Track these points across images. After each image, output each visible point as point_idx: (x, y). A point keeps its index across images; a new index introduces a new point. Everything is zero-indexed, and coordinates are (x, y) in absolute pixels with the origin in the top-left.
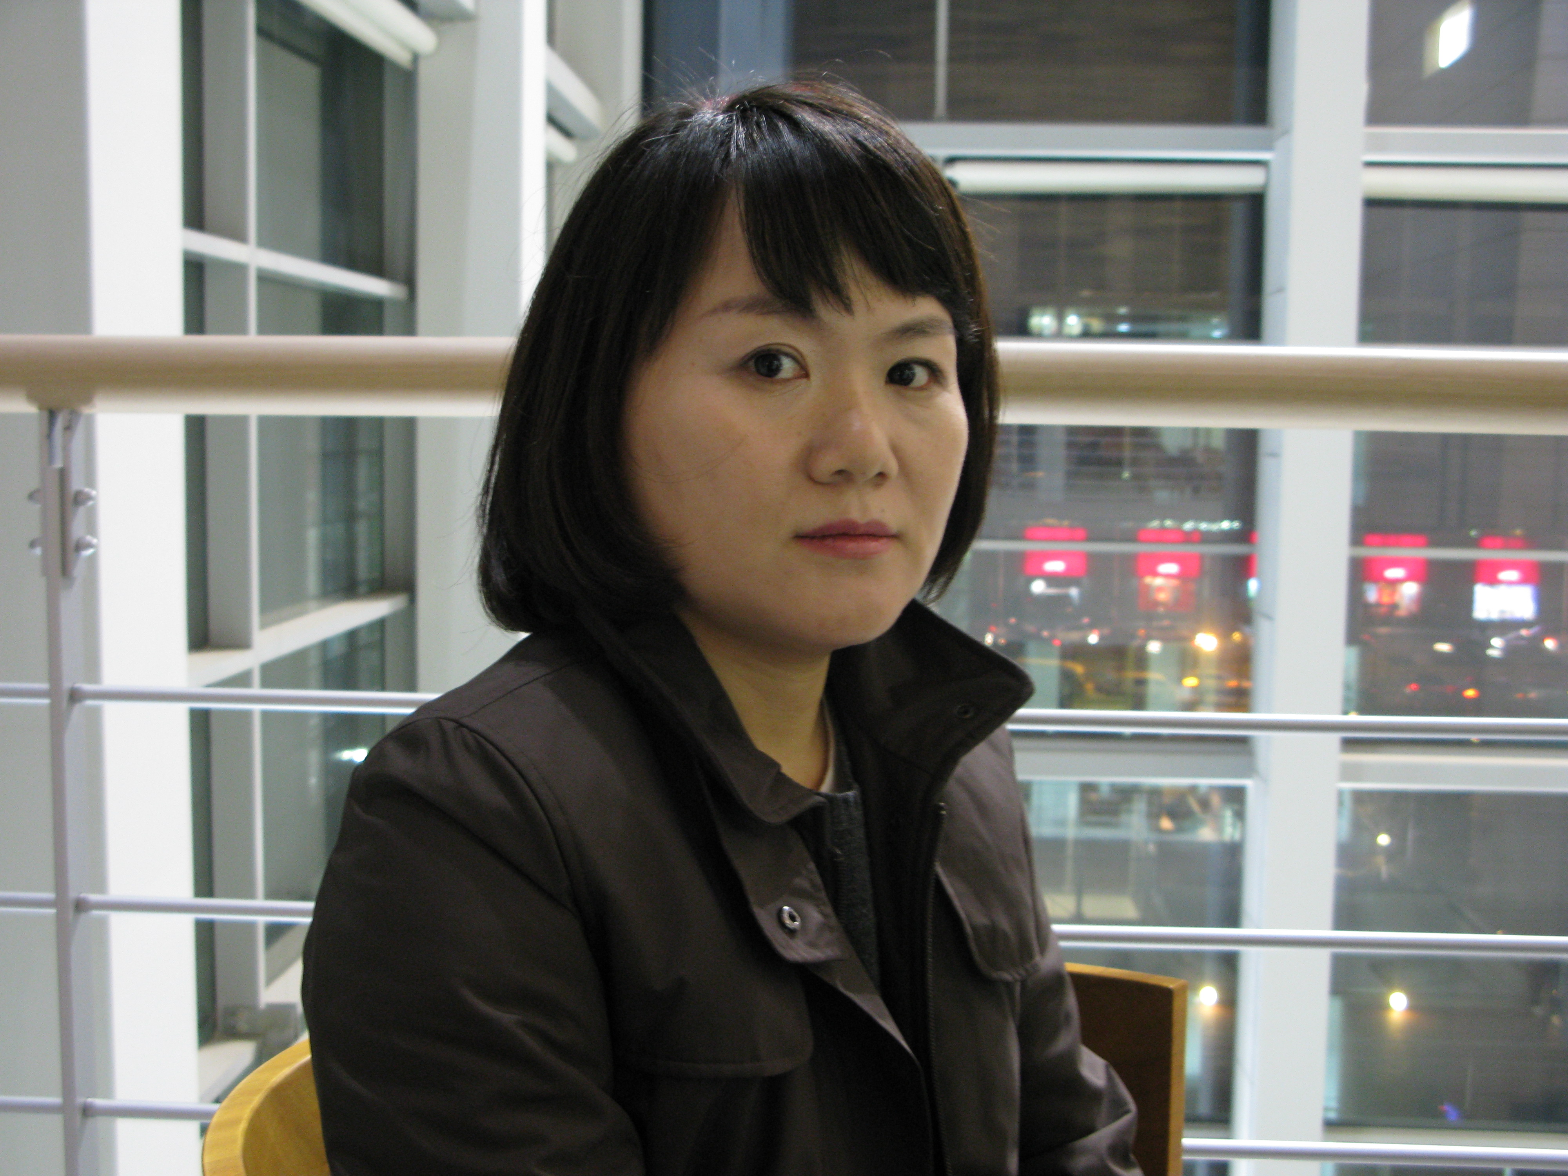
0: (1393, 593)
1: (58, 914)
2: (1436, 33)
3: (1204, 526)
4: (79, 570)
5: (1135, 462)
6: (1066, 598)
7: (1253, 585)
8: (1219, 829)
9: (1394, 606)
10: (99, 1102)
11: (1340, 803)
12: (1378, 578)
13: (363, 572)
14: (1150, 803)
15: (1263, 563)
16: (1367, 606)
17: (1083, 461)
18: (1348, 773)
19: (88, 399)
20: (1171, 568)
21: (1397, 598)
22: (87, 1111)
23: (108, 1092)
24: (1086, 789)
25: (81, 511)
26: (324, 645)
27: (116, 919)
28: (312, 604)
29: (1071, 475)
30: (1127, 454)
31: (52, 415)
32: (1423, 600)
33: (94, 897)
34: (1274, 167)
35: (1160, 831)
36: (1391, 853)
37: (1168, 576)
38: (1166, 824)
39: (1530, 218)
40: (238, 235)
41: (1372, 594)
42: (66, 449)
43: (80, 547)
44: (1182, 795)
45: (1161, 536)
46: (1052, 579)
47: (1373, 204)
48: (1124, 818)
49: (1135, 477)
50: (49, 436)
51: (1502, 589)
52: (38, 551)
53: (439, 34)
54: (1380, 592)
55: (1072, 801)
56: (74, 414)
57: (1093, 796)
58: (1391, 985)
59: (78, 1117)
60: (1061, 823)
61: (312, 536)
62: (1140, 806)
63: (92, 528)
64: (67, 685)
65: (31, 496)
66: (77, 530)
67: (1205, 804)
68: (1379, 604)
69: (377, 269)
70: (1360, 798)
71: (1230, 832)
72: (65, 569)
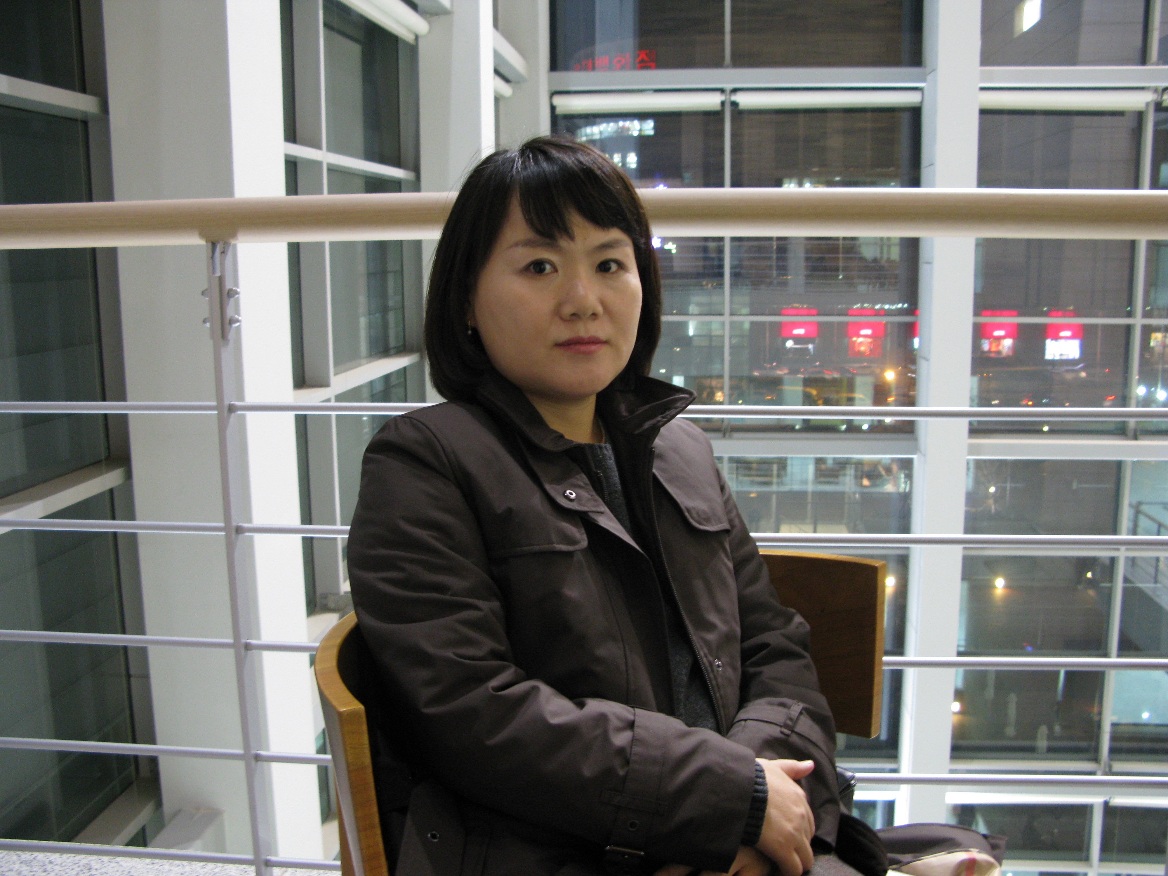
0: (998, 345)
1: (226, 534)
2: (1021, 10)
3: (887, 307)
4: (231, 336)
5: (845, 269)
6: (807, 350)
7: (916, 342)
8: (897, 484)
9: (999, 352)
10: (254, 642)
11: (968, 469)
12: (990, 336)
13: (392, 343)
14: (856, 470)
15: (923, 327)
16: (983, 352)
17: (814, 269)
18: (972, 450)
19: (234, 235)
20: (868, 332)
21: (1001, 348)
22: (248, 647)
23: (259, 638)
24: (819, 461)
25: (232, 300)
26: (371, 383)
27: (258, 538)
28: (364, 361)
29: (807, 277)
30: (841, 264)
31: (214, 245)
32: (1015, 348)
33: (246, 525)
34: (926, 92)
35: (861, 485)
36: (998, 497)
37: (865, 336)
38: (866, 482)
39: (1077, 119)
40: (317, 146)
41: (986, 346)
42: (222, 264)
43: (231, 322)
44: (875, 464)
45: (861, 312)
46: (797, 339)
47: (984, 112)
48: (841, 478)
49: (845, 277)
50: (213, 257)
51: (1062, 341)
52: (208, 325)
53: (429, 23)
54: (990, 344)
55: (811, 469)
56: (226, 244)
57: (823, 467)
58: (996, 574)
59: (243, 651)
60: (805, 482)
61: (363, 321)
62: (850, 472)
63: (237, 311)
64: (227, 402)
65: (203, 293)
66: (230, 312)
67: (888, 470)
68: (990, 351)
69: (397, 163)
70: (979, 464)
71: (903, 487)
72: (224, 335)
